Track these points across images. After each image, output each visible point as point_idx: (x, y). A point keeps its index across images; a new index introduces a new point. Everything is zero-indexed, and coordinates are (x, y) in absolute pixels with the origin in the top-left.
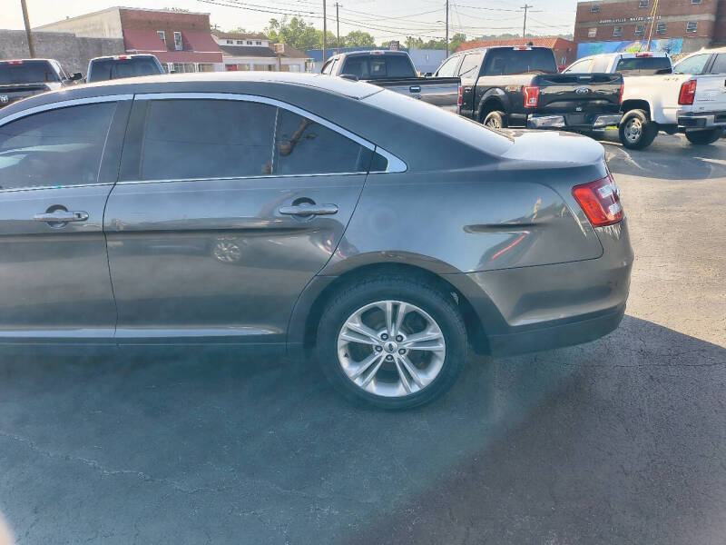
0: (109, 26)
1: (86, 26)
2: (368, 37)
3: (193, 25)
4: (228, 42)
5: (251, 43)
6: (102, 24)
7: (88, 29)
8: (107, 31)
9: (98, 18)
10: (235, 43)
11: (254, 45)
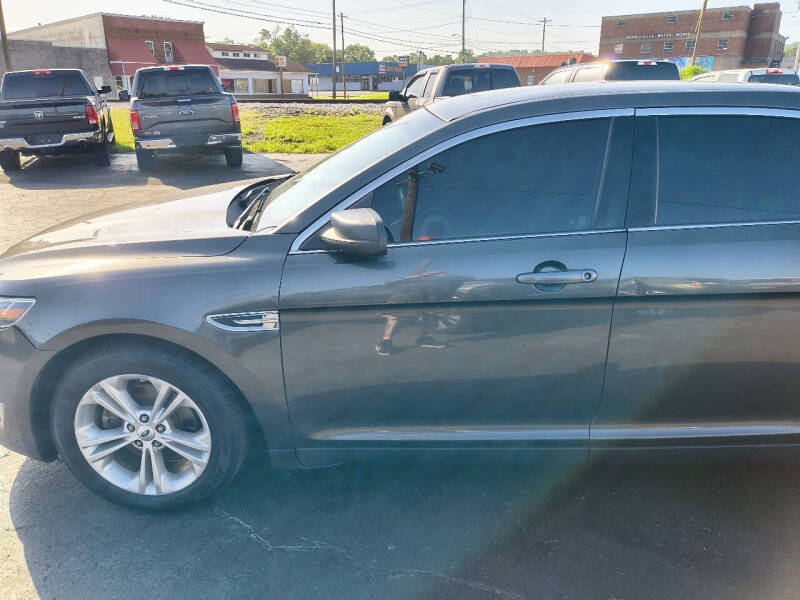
0: (90, 34)
1: (60, 34)
2: (368, 51)
3: (186, 34)
4: (223, 54)
5: (249, 55)
6: (81, 32)
7: (64, 38)
8: (87, 40)
9: (76, 25)
10: (231, 56)
11: (252, 57)
